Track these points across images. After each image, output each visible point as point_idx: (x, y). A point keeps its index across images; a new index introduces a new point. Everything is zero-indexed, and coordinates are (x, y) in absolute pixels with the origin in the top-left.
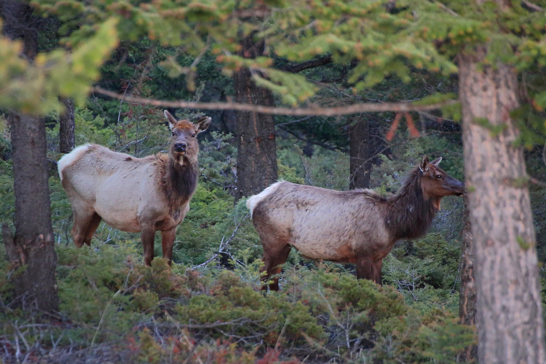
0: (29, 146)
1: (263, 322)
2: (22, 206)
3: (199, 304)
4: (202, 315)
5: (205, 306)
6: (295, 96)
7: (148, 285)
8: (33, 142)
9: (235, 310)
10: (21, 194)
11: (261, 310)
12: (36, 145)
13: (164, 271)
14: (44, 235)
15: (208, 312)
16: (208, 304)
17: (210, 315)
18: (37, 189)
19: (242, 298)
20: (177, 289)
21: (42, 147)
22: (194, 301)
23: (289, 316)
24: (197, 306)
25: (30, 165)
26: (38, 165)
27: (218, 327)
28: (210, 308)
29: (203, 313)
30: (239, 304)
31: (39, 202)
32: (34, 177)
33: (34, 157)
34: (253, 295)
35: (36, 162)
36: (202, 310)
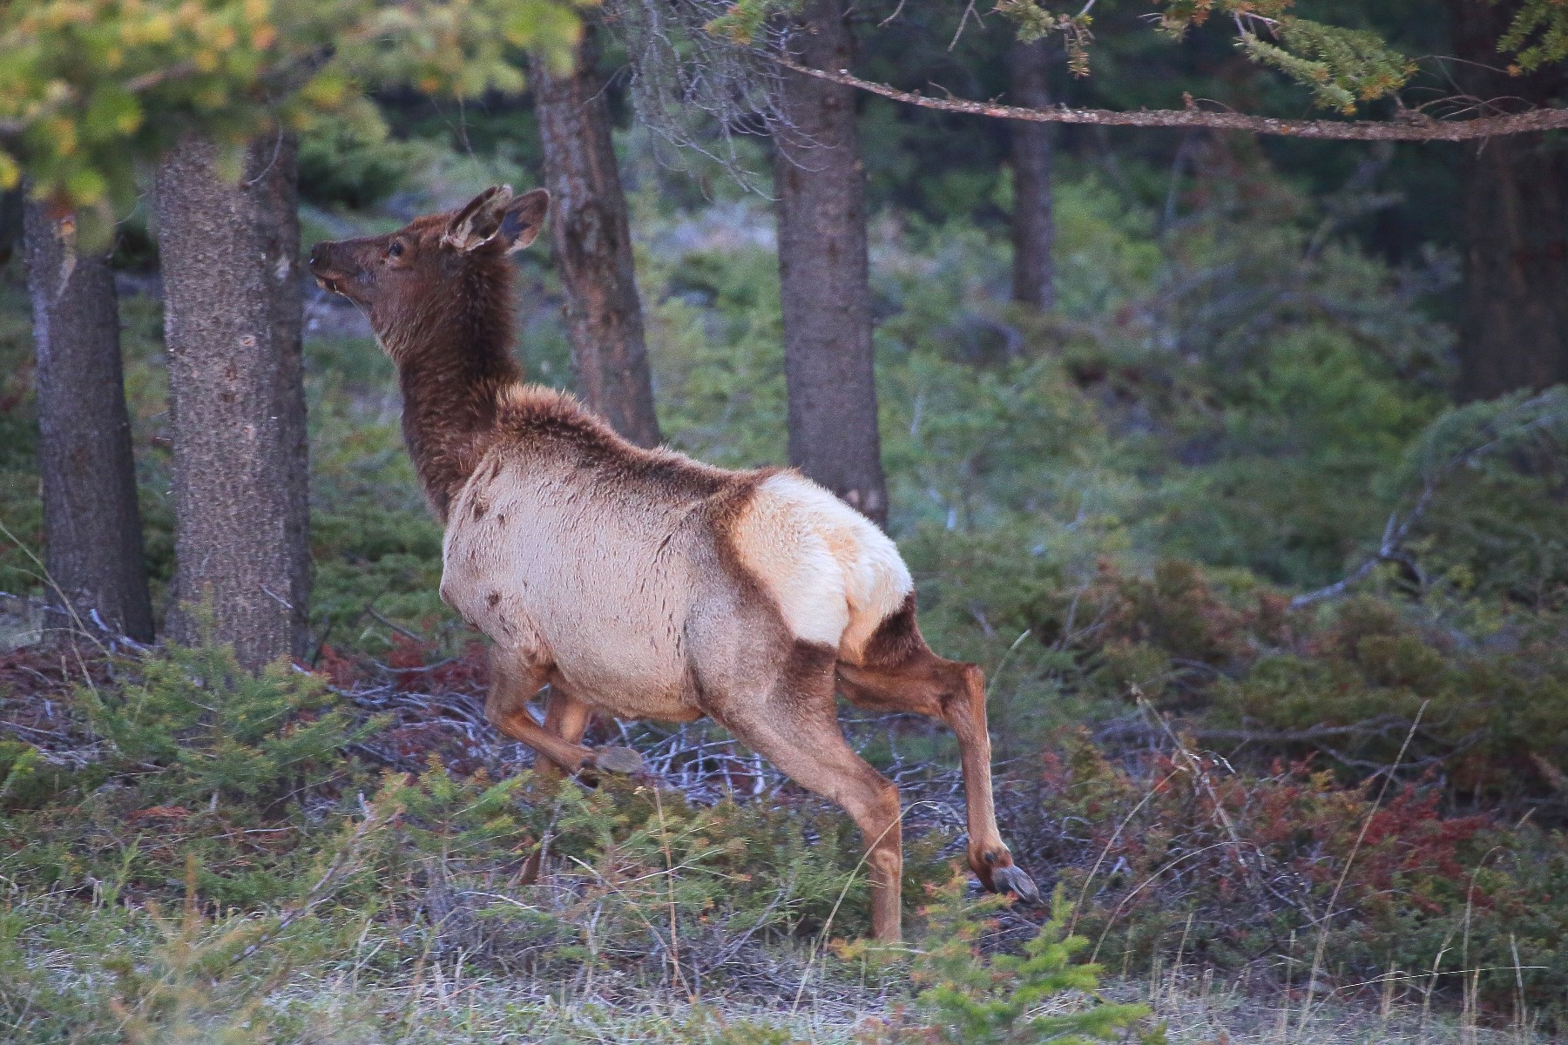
0: (821, 261)
1: (1447, 729)
2: (806, 417)
3: (1276, 678)
4: (1281, 708)
5: (1292, 684)
6: (1351, 87)
7: (1145, 630)
8: (832, 251)
9: (1371, 696)
10: (803, 384)
11: (1442, 695)
12: (841, 258)
13: (1187, 594)
14: (860, 494)
15: (1297, 700)
16: (1300, 679)
17: (1305, 709)
18: (842, 372)
19: (1391, 664)
20: (1221, 641)
21: (856, 263)
22: (1263, 673)
23: (1518, 714)
24: (1268, 685)
25: (825, 309)
26: (845, 310)
27: (1323, 739)
28: (1304, 690)
29: (1283, 702)
30: (1385, 681)
31: (848, 405)
32: (834, 341)
33: (834, 289)
34: (1423, 657)
35: (840, 303)
36: (1284, 694)
